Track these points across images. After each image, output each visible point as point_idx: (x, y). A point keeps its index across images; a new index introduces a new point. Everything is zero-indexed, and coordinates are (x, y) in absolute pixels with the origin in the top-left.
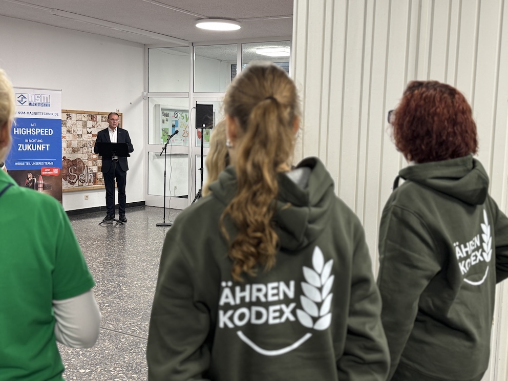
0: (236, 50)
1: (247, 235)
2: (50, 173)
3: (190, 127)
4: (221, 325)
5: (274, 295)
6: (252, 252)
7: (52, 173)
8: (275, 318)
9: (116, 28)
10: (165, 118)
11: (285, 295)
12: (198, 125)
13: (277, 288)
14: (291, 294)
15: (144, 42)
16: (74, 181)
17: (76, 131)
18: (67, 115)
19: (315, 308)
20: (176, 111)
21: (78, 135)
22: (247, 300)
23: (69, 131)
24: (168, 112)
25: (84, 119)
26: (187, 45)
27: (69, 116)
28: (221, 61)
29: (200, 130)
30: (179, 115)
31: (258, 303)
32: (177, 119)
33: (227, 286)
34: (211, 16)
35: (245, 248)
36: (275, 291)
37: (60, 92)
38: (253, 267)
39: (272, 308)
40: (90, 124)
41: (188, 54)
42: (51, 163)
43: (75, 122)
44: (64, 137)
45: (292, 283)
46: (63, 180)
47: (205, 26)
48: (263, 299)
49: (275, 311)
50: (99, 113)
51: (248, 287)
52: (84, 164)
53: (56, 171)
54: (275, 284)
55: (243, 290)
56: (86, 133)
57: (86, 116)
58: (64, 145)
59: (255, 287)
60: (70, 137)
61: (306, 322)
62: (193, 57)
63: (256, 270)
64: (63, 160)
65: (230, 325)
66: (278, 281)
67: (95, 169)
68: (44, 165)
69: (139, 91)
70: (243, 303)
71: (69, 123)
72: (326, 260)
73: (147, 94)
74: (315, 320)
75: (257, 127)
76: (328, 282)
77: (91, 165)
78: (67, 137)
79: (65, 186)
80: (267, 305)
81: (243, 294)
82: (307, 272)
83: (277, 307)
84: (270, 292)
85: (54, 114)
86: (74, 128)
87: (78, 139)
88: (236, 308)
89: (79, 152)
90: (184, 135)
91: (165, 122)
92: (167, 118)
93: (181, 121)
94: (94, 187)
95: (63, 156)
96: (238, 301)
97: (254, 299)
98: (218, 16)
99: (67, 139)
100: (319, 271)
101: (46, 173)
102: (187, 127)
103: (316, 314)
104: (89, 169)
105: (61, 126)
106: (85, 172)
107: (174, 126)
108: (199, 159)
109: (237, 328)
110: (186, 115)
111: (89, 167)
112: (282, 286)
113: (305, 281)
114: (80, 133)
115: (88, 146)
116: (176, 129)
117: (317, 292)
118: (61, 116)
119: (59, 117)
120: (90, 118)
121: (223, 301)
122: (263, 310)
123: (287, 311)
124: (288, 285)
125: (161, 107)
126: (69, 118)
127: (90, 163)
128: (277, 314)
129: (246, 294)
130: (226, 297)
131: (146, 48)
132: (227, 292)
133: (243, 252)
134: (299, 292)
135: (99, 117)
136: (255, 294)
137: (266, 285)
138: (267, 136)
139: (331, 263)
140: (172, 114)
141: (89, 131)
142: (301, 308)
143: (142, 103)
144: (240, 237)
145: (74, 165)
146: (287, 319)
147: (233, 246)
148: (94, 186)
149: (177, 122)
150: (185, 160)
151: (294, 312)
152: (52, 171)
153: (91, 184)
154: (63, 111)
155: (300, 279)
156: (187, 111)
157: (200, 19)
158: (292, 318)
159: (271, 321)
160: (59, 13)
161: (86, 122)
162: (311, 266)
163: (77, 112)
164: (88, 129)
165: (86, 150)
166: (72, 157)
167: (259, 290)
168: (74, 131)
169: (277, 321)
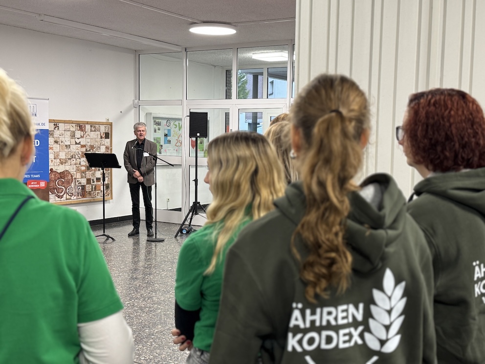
0: (231, 55)
1: (319, 256)
2: (36, 186)
3: (183, 136)
4: (290, 349)
5: (343, 318)
6: (324, 274)
7: (39, 186)
8: (345, 342)
9: (105, 33)
10: (157, 127)
11: (354, 317)
12: (192, 134)
13: (346, 311)
14: (360, 317)
15: (134, 48)
16: (61, 194)
17: (64, 141)
18: (55, 125)
19: (384, 330)
20: (168, 120)
21: (66, 146)
22: (318, 324)
23: (56, 142)
24: (160, 121)
25: (72, 129)
26: (179, 50)
27: (56, 126)
28: (215, 66)
29: (194, 139)
30: (172, 124)
31: (329, 327)
32: (169, 128)
33: (297, 308)
34: (205, 20)
35: (316, 270)
36: (345, 314)
37: (48, 101)
38: (325, 290)
39: (342, 332)
40: (78, 134)
41: (180, 60)
42: (38, 176)
43: (63, 132)
44: (52, 148)
45: (361, 306)
46: (50, 193)
47: (200, 30)
48: (333, 323)
49: (345, 335)
50: (88, 123)
51: (318, 310)
52: (72, 176)
53: (43, 184)
54: (344, 307)
55: (313, 313)
56: (75, 144)
57: (74, 126)
58: (51, 156)
59: (326, 310)
60: (57, 148)
61: (374, 345)
62: (185, 63)
63: (329, 293)
64: (50, 172)
65: (299, 349)
66: (348, 303)
67: (84, 182)
68: (31, 178)
69: (129, 99)
70: (313, 327)
71: (57, 133)
72: (397, 282)
73: (138, 102)
74: (383, 343)
75: (322, 141)
76: (399, 305)
77: (80, 177)
78: (54, 148)
79: (52, 200)
80: (337, 328)
81: (313, 318)
82: (377, 294)
83: (346, 331)
84: (341, 315)
85: (41, 124)
86: (62, 138)
87: (67, 150)
88: (305, 331)
89: (67, 164)
90: (177, 145)
91: (157, 131)
92: (159, 126)
93: (174, 130)
94: (82, 201)
95: (50, 168)
96: (308, 325)
97: (324, 323)
98: (213, 20)
99: (55, 151)
100: (389, 294)
101: (32, 186)
102: (180, 136)
103: (384, 337)
104: (78, 181)
105: (48, 137)
106: (73, 184)
107: (166, 135)
108: (193, 170)
109: (305, 352)
110: (179, 124)
111: (77, 180)
112: (351, 308)
113: (374, 303)
114: (68, 143)
115: (77, 157)
116: (169, 138)
117: (386, 315)
118: (48, 126)
119: (46, 127)
120: (79, 128)
121: (293, 323)
122: (332, 334)
123: (356, 334)
124: (357, 308)
125: (153, 115)
126: (56, 129)
127: (78, 176)
128: (347, 338)
129: (317, 317)
130: (296, 319)
131: (137, 54)
132: (296, 314)
133: (316, 274)
134: (368, 314)
135: (88, 127)
136: (325, 317)
137: (336, 307)
138: (331, 152)
139: (403, 284)
140: (164, 122)
141: (78, 141)
142: (369, 331)
143: (133, 111)
144: (311, 258)
145: (61, 177)
146: (356, 343)
147: (305, 267)
148: (82, 199)
149: (169, 131)
150: (178, 172)
151: (361, 336)
152: (39, 184)
153: (80, 197)
154: (50, 121)
155: (370, 301)
156: (180, 120)
157: (193, 24)
158: (360, 342)
159: (342, 346)
160: (47, 19)
161: (74, 132)
162: (381, 288)
163: (65, 122)
164: (77, 140)
165: (74, 162)
166: (60, 169)
167: (329, 313)
168: (62, 142)
169: (347, 345)
